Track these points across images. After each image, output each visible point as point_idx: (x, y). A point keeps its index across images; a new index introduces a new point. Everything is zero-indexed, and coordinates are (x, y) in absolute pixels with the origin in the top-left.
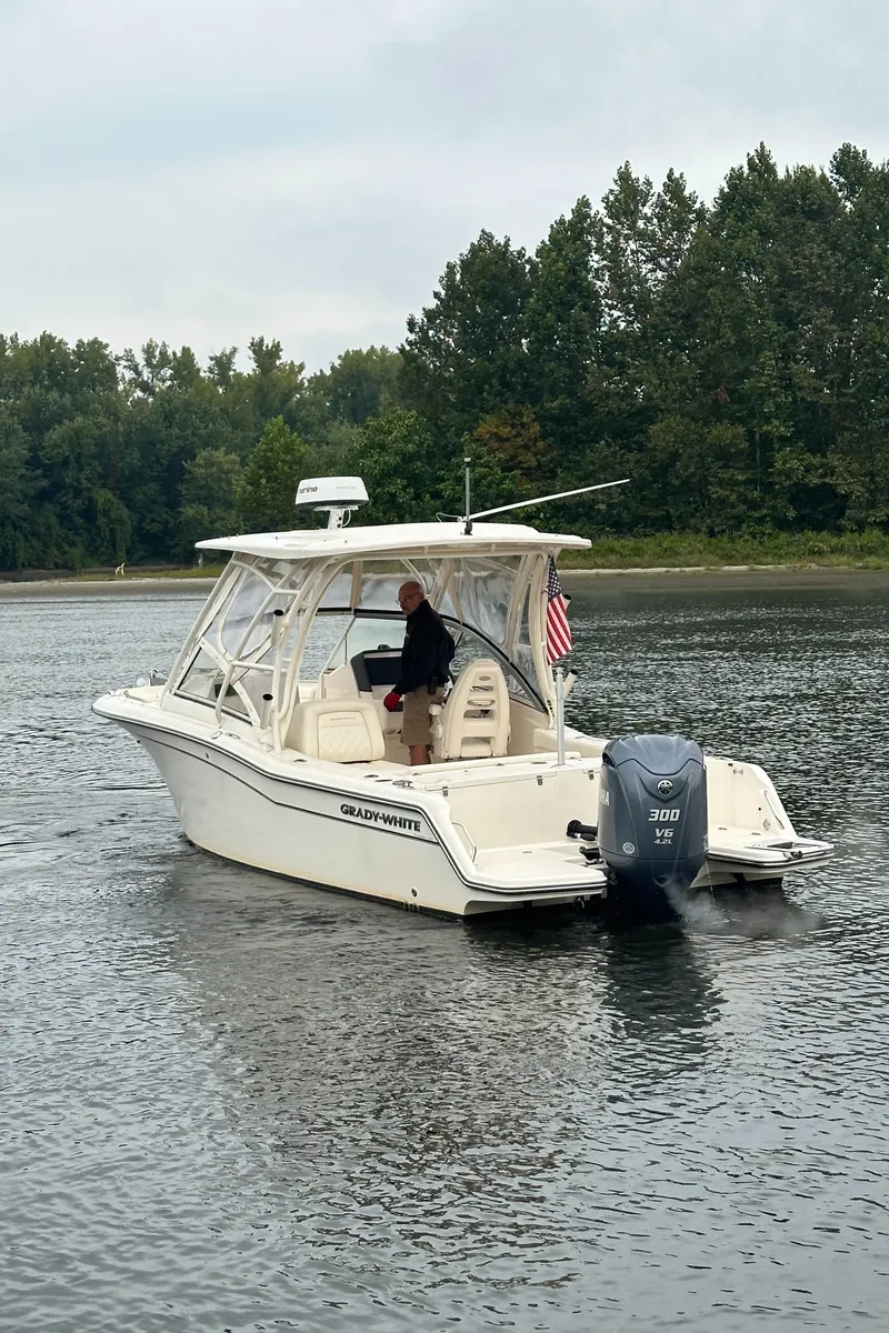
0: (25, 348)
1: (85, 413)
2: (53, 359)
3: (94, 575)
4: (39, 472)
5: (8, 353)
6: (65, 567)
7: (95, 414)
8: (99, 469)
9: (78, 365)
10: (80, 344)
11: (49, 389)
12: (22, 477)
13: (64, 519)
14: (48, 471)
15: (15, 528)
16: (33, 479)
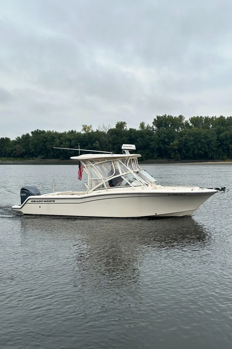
0: (217, 119)
1: (228, 131)
2: (222, 120)
3: (229, 161)
4: (219, 141)
5: (214, 119)
6: (223, 159)
7: (230, 130)
8: (230, 141)
9: (227, 121)
10: (228, 117)
11: (221, 126)
12: (216, 142)
13: (223, 150)
14: (220, 141)
15: (214, 152)
16: (217, 143)
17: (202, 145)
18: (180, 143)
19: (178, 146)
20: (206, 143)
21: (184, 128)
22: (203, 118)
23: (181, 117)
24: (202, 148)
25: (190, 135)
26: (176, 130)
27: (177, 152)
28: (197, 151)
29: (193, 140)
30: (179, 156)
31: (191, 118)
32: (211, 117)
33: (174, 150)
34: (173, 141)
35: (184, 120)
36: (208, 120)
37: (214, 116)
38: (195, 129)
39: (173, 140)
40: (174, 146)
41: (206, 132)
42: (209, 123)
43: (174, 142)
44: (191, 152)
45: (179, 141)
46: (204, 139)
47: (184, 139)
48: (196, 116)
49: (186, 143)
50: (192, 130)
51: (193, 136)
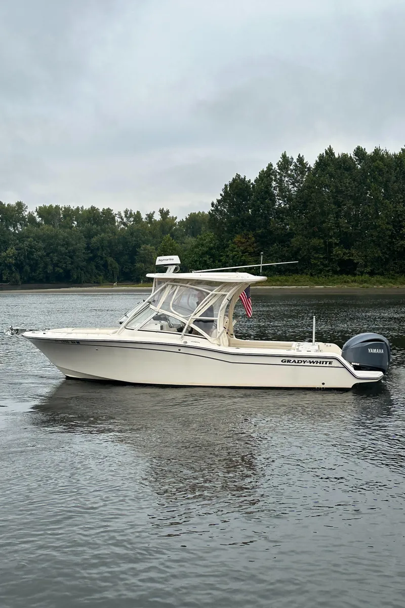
0: (86, 211)
1: (105, 232)
2: (95, 214)
3: (107, 286)
4: (89, 251)
5: (80, 212)
6: (97, 283)
7: (108, 232)
8: (109, 251)
9: (102, 216)
10: (104, 209)
11: (93, 224)
12: (84, 253)
13: (97, 267)
14: (92, 251)
15: (81, 270)
16: (88, 254)
17: (61, 257)
18: (19, 253)
19: (16, 258)
20: (66, 253)
21: (26, 225)
22: (61, 209)
23: (20, 205)
24: (61, 262)
25: (38, 238)
26: (12, 229)
27: (13, 269)
28: (50, 267)
29: (44, 248)
30: (18, 277)
31: (38, 208)
32: (75, 207)
33: (9, 266)
34: (6, 250)
35: (26, 211)
36: (69, 213)
37: (80, 206)
38: (46, 227)
39: (7, 248)
40: (8, 259)
41: (66, 234)
42: (71, 219)
43: (7, 252)
44: (41, 270)
45: (17, 250)
46: (63, 246)
47: (27, 246)
48: (48, 205)
49: (31, 253)
50: (43, 229)
51: (44, 241)
